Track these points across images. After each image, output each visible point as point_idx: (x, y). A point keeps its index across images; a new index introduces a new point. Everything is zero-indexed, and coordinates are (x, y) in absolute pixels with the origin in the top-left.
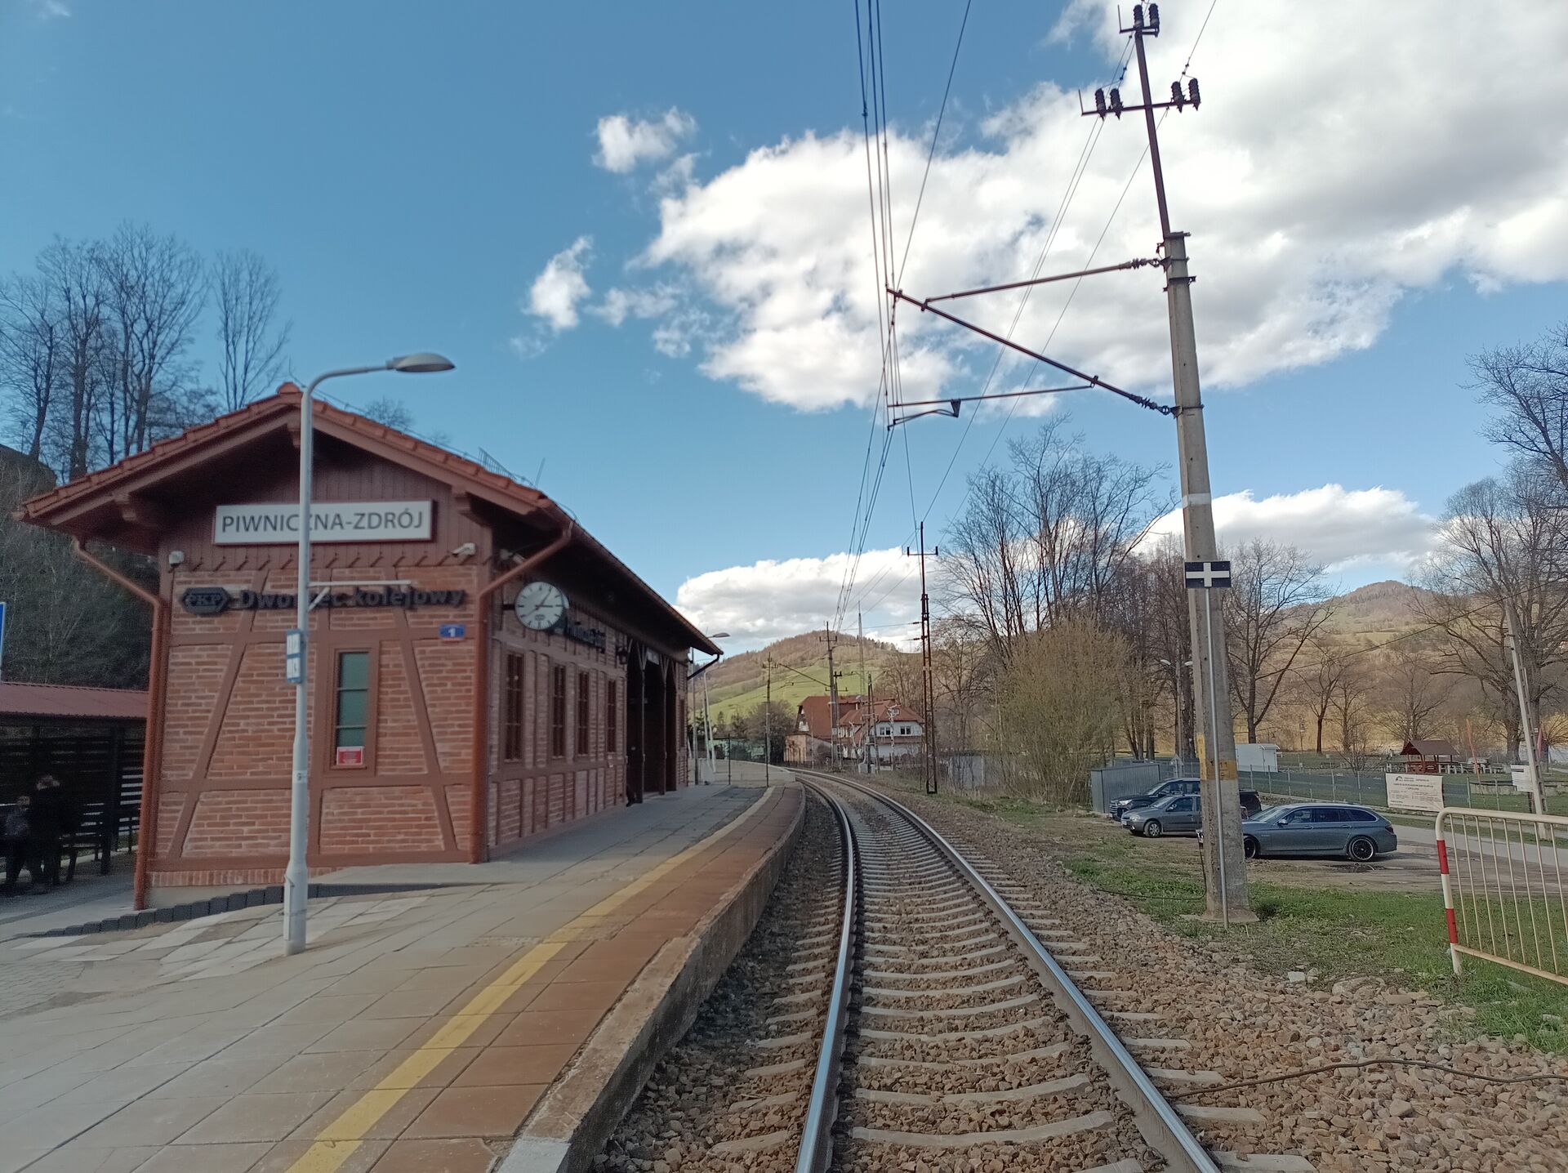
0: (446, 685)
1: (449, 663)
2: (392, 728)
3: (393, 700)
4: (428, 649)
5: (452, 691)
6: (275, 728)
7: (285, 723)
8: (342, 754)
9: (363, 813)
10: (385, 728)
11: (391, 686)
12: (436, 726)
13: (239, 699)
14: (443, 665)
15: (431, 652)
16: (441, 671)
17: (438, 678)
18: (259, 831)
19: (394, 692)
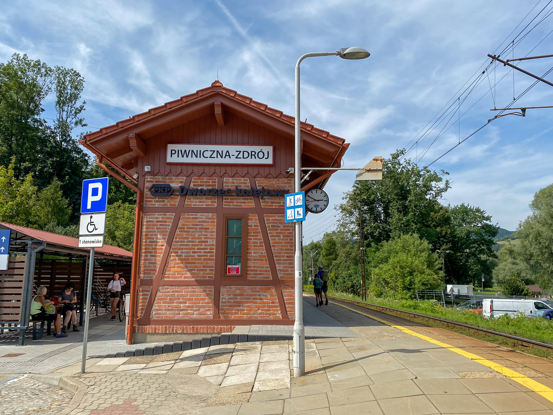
0: (280, 236)
1: (282, 226)
2: (255, 256)
3: (254, 243)
4: (271, 218)
5: (283, 240)
6: (196, 255)
7: (201, 252)
8: (229, 268)
9: (240, 299)
10: (251, 256)
11: (253, 236)
12: (275, 256)
13: (178, 240)
14: (278, 226)
15: (272, 220)
16: (277, 230)
17: (276, 233)
18: (189, 307)
19: (254, 239)
